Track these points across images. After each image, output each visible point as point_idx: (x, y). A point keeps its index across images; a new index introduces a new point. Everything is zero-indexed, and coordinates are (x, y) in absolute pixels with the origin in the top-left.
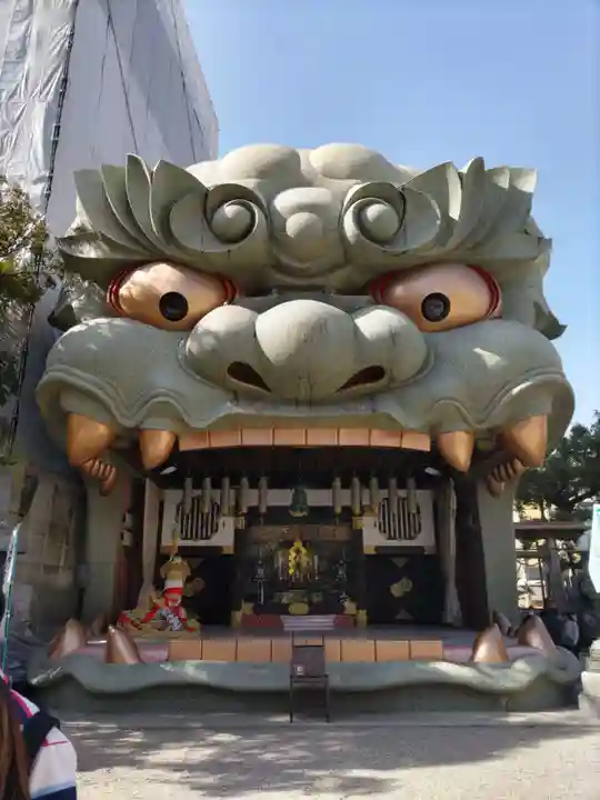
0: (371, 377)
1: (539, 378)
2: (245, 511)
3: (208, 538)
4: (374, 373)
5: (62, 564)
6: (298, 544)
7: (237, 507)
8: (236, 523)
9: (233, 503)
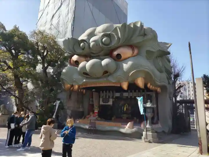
0: (106, 73)
1: (137, 70)
2: (114, 97)
3: (108, 103)
4: (106, 72)
5: (81, 107)
6: (126, 105)
7: (113, 96)
8: (113, 100)
9: (112, 95)
